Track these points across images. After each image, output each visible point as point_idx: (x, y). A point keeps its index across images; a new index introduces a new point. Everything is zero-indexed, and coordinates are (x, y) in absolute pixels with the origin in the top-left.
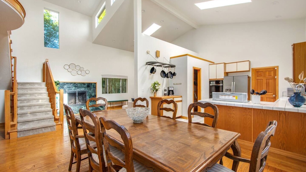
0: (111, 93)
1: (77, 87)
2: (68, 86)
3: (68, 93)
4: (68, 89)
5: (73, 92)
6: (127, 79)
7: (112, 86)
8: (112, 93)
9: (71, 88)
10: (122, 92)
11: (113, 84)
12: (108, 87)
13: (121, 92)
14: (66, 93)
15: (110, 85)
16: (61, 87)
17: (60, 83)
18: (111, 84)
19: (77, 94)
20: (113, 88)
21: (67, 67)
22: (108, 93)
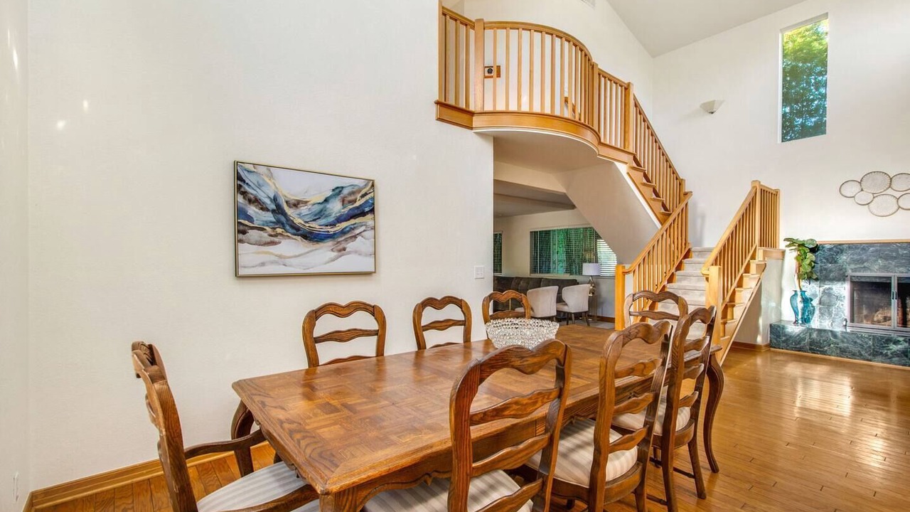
1: (895, 258)
2: (856, 257)
3: (853, 283)
4: (853, 266)
5: (874, 280)
9: (865, 264)
14: (844, 280)
16: (827, 260)
17: (823, 247)
19: (894, 289)
21: (852, 189)
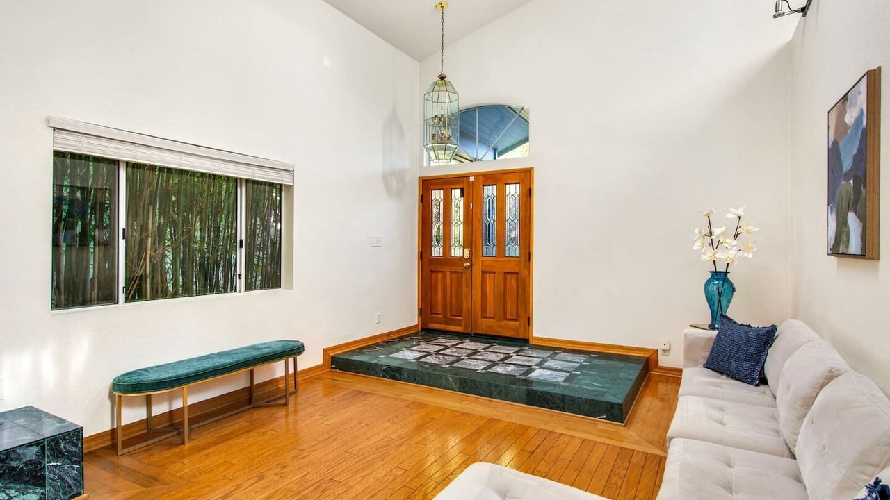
0: (155, 296)
6: (290, 188)
7: (159, 239)
8: (160, 293)
10: (249, 286)
11: (174, 224)
12: (122, 243)
13: (241, 283)
15: (144, 228)
18: (153, 221)
20: (169, 255)
22: (122, 296)
